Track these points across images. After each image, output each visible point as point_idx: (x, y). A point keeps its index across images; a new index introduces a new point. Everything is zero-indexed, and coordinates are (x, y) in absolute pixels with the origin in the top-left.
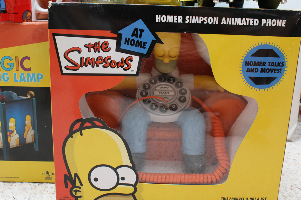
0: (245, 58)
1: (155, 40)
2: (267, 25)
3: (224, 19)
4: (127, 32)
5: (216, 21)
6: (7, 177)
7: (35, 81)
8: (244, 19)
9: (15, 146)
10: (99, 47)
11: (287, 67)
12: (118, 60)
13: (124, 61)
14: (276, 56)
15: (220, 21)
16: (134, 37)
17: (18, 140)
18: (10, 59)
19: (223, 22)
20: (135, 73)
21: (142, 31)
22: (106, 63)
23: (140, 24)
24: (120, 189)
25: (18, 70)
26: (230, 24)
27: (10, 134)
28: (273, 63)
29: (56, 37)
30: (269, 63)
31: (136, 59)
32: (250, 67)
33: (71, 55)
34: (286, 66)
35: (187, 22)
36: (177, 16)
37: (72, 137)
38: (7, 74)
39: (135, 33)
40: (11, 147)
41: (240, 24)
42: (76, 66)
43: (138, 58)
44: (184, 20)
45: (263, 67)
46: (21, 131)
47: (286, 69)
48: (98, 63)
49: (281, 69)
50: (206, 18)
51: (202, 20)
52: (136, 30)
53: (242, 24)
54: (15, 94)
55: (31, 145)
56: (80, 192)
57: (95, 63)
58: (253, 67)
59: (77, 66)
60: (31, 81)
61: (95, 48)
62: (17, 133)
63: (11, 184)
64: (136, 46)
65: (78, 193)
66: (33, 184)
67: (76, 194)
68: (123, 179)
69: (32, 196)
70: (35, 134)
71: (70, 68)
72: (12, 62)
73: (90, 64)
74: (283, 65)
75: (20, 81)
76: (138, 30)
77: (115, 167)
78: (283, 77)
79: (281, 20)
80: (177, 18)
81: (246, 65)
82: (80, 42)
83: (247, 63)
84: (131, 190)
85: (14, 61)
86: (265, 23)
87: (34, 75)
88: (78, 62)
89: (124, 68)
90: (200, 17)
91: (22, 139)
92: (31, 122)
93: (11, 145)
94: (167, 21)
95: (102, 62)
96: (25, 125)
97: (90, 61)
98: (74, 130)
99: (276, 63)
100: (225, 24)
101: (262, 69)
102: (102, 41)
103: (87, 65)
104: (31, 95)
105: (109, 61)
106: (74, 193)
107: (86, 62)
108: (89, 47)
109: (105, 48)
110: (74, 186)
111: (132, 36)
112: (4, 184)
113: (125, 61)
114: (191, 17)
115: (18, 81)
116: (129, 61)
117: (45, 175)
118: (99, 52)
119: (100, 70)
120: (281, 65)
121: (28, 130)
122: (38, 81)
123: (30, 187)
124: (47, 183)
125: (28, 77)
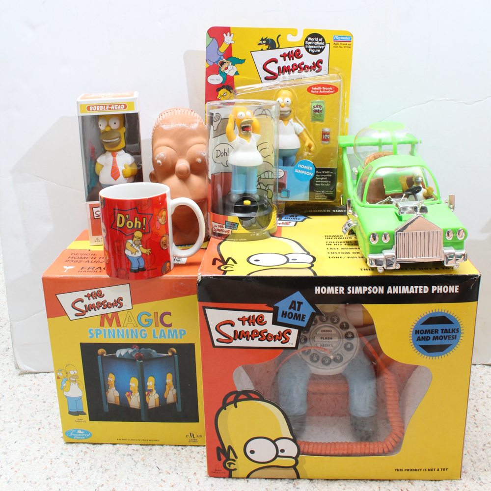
0: (415, 327)
1: (315, 312)
2: (438, 292)
3: (390, 288)
4: (284, 305)
5: (381, 290)
6: (145, 440)
7: (177, 337)
8: (412, 287)
9: (155, 406)
10: (254, 321)
11: (463, 334)
12: (275, 333)
13: (281, 334)
14: (450, 322)
15: (386, 290)
16: (292, 309)
18: (148, 314)
19: (389, 291)
20: (294, 346)
21: (300, 303)
22: (262, 337)
23: (298, 296)
24: (279, 462)
25: (157, 326)
26: (397, 293)
27: (148, 393)
28: (446, 330)
29: (206, 309)
30: (442, 330)
31: (295, 332)
32: (420, 335)
33: (223, 328)
34: (462, 331)
35: (348, 293)
36: (338, 287)
37: (225, 409)
38: (145, 331)
39: (293, 305)
40: (149, 408)
41: (408, 293)
42: (230, 339)
43: (297, 331)
44: (346, 291)
45: (436, 335)
46: (161, 391)
47: (462, 335)
48: (253, 336)
49: (456, 335)
50: (370, 287)
51: (366, 290)
52: (294, 302)
53: (410, 293)
54: (154, 351)
55: (173, 405)
56: (234, 464)
57: (250, 336)
58: (424, 335)
60: (173, 337)
61: (249, 321)
62: (156, 393)
63: (150, 447)
64: (294, 319)
65: (232, 465)
66: (175, 448)
67: (230, 466)
68: (283, 451)
69: (177, 465)
70: (177, 394)
72: (149, 318)
73: (244, 337)
74: (458, 331)
75: (160, 338)
76: (296, 302)
77: (273, 439)
78: (459, 343)
79: (453, 286)
80: (339, 289)
81: (416, 334)
82: (234, 316)
83: (417, 332)
84: (292, 462)
85: (153, 317)
86: (435, 290)
87: (175, 331)
88: (231, 335)
89: (281, 341)
90: (364, 287)
91: (162, 399)
92: (173, 381)
93: (149, 405)
94: (328, 293)
95: (257, 335)
96: (166, 384)
97: (244, 334)
98: (227, 402)
99: (449, 330)
100: (391, 293)
101: (434, 337)
102: (257, 314)
103: (241, 338)
104: (173, 352)
105: (265, 334)
106: (227, 466)
107: (239, 335)
108: (243, 320)
109: (261, 321)
110: (228, 458)
111: (290, 308)
112: (143, 448)
113: (283, 334)
114: (353, 287)
115: (157, 337)
116: (287, 335)
117: (190, 438)
118: (254, 325)
119: (256, 343)
120: (456, 331)
121: (169, 390)
122: (181, 337)
123: (173, 452)
124: (191, 446)
125: (169, 334)
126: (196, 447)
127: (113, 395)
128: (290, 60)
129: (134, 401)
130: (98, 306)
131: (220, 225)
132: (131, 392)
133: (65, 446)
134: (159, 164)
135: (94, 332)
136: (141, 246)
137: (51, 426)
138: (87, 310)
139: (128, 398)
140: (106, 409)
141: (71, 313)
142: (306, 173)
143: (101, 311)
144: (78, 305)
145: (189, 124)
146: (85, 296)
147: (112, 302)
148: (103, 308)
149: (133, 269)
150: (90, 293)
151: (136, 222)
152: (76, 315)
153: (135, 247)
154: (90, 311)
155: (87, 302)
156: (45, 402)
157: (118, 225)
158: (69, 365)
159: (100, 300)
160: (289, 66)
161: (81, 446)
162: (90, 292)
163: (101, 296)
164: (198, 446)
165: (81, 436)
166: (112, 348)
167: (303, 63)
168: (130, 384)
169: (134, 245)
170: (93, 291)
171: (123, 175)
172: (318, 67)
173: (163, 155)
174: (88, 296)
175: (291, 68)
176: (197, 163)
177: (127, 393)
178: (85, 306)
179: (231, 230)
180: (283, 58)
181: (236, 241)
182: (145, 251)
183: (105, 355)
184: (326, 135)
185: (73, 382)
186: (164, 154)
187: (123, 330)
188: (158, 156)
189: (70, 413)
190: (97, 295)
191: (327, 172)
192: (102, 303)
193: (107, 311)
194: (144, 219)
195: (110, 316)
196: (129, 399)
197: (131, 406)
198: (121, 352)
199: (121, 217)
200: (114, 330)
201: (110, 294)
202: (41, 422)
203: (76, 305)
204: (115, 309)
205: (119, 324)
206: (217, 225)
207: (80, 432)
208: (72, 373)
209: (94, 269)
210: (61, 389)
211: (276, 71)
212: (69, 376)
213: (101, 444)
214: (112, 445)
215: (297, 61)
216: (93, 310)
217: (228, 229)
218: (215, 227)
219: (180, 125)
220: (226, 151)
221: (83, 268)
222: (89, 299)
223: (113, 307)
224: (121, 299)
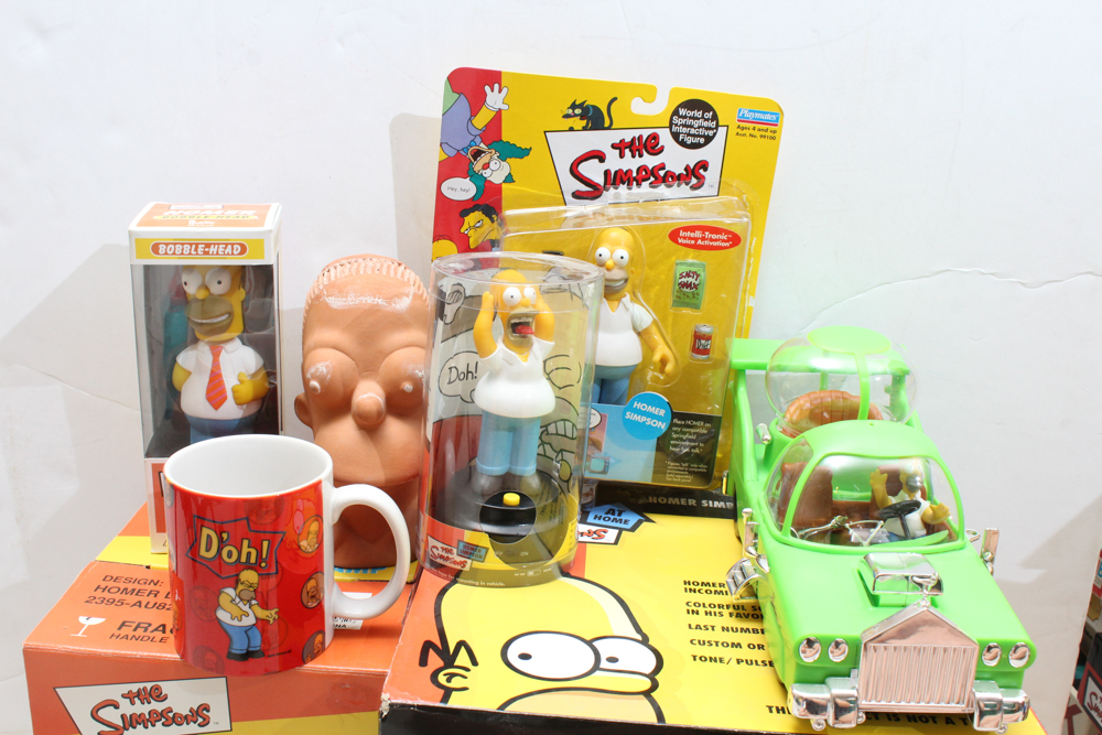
128: (633, 156)
130: (152, 720)
131: (445, 546)
134: (315, 389)
136: (254, 602)
138: (127, 726)
141: (90, 729)
142: (649, 422)
143: (160, 731)
144: (105, 714)
145: (390, 299)
146: (123, 696)
147: (185, 712)
148: (163, 724)
149: (233, 651)
150: (135, 690)
151: (245, 550)
153: (241, 605)
154: (135, 728)
155: (127, 708)
157: (203, 552)
159: (158, 706)
160: (630, 171)
162: (134, 687)
163: (161, 698)
167: (662, 167)
169: (238, 600)
170: (141, 686)
171: (235, 398)
172: (696, 177)
173: (325, 370)
174: (130, 696)
175: (634, 175)
176: (403, 392)
178: (123, 716)
179: (469, 561)
180: (618, 151)
181: (480, 586)
182: (263, 614)
184: (703, 342)
186: (327, 367)
188: (313, 370)
190: (150, 695)
191: (698, 423)
192: (162, 714)
193: (175, 730)
194: (265, 544)
199: (209, 536)
201: (181, 695)
203: (102, 713)
204: (193, 728)
206: (440, 545)
209: (151, 629)
211: (600, 180)
215: (650, 161)
216: (140, 727)
217: (463, 559)
218: (434, 550)
219: (370, 300)
220: (472, 369)
221: (123, 624)
222: (133, 703)
223: (188, 724)
224: (206, 708)
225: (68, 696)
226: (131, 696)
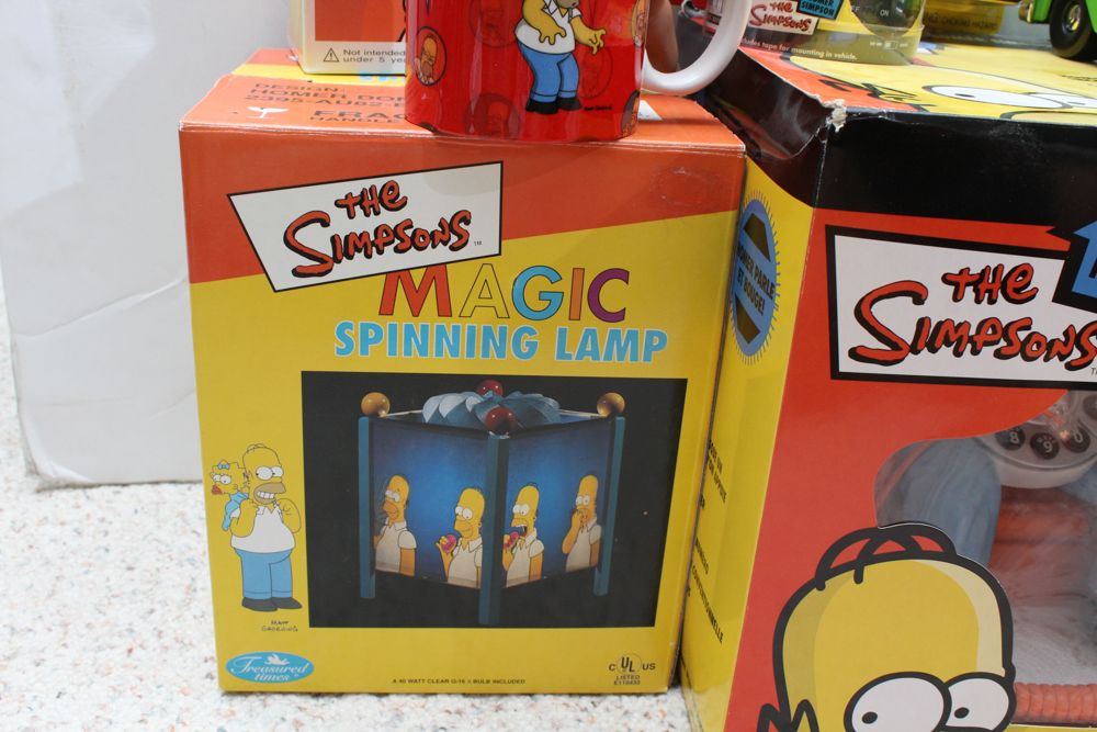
6: (482, 681)
7: (634, 357)
9: (526, 581)
10: (997, 285)
12: (1055, 332)
13: (1073, 337)
17: (540, 558)
18: (552, 274)
22: (1010, 344)
25: (575, 316)
27: (511, 540)
29: (838, 238)
33: (882, 310)
37: (822, 588)
40: (508, 585)
42: (896, 348)
46: (554, 528)
48: (979, 340)
54: (551, 402)
55: (585, 575)
57: (970, 339)
59: (900, 349)
60: (621, 358)
61: (980, 286)
62: (538, 538)
63: (492, 701)
66: (572, 701)
68: (962, 712)
70: (602, 541)
71: (870, 356)
72: (556, 287)
73: (949, 345)
75: (579, 357)
77: (944, 680)
85: (565, 286)
87: (633, 336)
88: (907, 334)
89: (1068, 360)
91: (554, 556)
92: (597, 501)
93: (509, 577)
95: (995, 338)
96: (573, 511)
97: (952, 333)
98: (834, 565)
102: (1010, 262)
103: (936, 345)
104: (613, 407)
105: (1023, 335)
107: (931, 336)
108: (957, 282)
109: (1017, 288)
112: (473, 706)
113: (1078, 338)
115: (569, 357)
116: (1093, 339)
117: (619, 672)
118: (992, 301)
121: (581, 528)
122: (647, 358)
123: (572, 715)
124: (620, 694)
125: (610, 344)
126: (634, 698)
127: (395, 545)
129: (464, 565)
130: (378, 242)
132: (458, 536)
133: (226, 704)
135: (354, 334)
136: (576, 12)
137: (167, 640)
138: (339, 255)
139: (444, 554)
140: (368, 588)
141: (280, 263)
143: (390, 260)
144: (306, 236)
146: (338, 204)
147: (432, 226)
148: (397, 250)
149: (537, 98)
150: (356, 193)
152: (297, 273)
153: (557, 15)
154: (350, 257)
155: (342, 225)
156: (130, 568)
158: (256, 446)
159: (390, 219)
161: (278, 704)
162: (356, 188)
163: (396, 203)
164: (639, 695)
165: (278, 674)
166: (411, 389)
168: (458, 510)
169: (553, 7)
170: (367, 184)
174: (346, 204)
177: (444, 540)
178: (334, 239)
183: (383, 414)
185: (265, 505)
187: (456, 329)
189: (248, 603)
190: (381, 200)
192: (396, 232)
193: (413, 258)
195: (417, 277)
196: (446, 558)
197: (450, 581)
198: (443, 405)
200: (425, 329)
201: (429, 198)
202: (131, 631)
203: (302, 237)
204: (440, 254)
205: (445, 309)
207: (275, 660)
208: (265, 474)
209: (363, 116)
210: (222, 526)
212: (254, 483)
213: (340, 695)
214: (374, 699)
216: (359, 256)
221: (320, 112)
222: (351, 216)
223: (434, 246)
224: (465, 217)
225: (248, 207)
226: (350, 203)
